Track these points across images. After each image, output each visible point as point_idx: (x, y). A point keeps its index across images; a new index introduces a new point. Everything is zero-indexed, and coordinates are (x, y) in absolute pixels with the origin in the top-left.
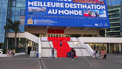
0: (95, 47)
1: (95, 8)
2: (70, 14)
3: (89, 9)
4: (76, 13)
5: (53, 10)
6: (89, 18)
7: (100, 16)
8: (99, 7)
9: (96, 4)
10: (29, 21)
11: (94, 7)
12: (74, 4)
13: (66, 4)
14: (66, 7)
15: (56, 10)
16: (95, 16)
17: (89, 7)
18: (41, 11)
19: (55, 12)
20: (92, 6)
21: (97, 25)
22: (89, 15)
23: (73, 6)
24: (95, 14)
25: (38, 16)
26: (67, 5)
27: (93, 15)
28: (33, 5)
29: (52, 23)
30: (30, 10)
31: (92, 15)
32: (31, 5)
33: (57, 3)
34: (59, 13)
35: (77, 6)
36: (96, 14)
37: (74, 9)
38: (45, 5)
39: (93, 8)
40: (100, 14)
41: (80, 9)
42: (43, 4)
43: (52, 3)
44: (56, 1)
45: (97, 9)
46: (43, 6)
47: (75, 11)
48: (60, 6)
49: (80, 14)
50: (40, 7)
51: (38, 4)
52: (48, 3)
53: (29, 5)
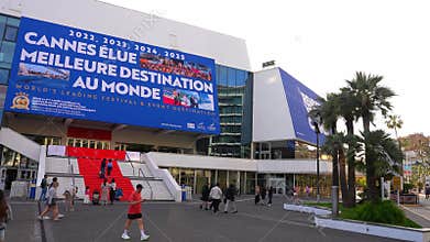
0: (183, 177)
1: (191, 88)
2: (131, 94)
3: (177, 87)
4: (146, 92)
5: (88, 79)
6: (175, 108)
8: (199, 86)
9: (194, 78)
10: (17, 99)
11: (188, 83)
12: (143, 73)
13: (122, 69)
14: (122, 75)
15: (96, 81)
16: (189, 104)
17: (177, 82)
18: (54, 79)
19: (92, 84)
20: (185, 80)
21: (191, 126)
22: (176, 102)
23: (140, 76)
24: (189, 101)
25: (45, 90)
26: (125, 73)
27: (185, 101)
28: (34, 60)
29: (82, 112)
30: (26, 73)
32: (28, 60)
33: (100, 64)
34: (104, 89)
35: (149, 76)
36: (192, 101)
37: (141, 84)
38: (67, 65)
39: (185, 87)
41: (156, 85)
42: (62, 61)
43: (87, 62)
44: (97, 58)
45: (194, 90)
46: (62, 65)
47: (143, 88)
48: (107, 71)
49: (154, 97)
50: (53, 67)
51: (48, 60)
52: (77, 60)
53: (23, 58)
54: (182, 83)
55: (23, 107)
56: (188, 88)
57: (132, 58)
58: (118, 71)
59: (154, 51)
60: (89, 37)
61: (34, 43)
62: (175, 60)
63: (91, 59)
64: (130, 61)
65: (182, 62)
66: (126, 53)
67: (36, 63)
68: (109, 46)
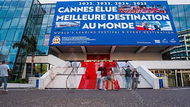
1: (154, 19)
2: (116, 28)
3: (145, 20)
4: (125, 26)
5: (90, 24)
6: (144, 32)
7: (162, 29)
8: (159, 17)
9: (155, 14)
11: (151, 17)
12: (121, 16)
13: (109, 15)
14: (109, 19)
15: (95, 24)
16: (154, 29)
17: (144, 17)
18: (72, 26)
19: (92, 26)
20: (149, 16)
21: (157, 41)
22: (145, 28)
23: (120, 18)
24: (153, 27)
25: (68, 33)
26: (111, 17)
27: (151, 27)
28: (62, 20)
30: (59, 26)
31: (149, 29)
32: (60, 20)
33: (96, 15)
34: (99, 28)
35: (126, 17)
37: (121, 21)
38: (79, 19)
39: (150, 19)
40: (162, 26)
41: (130, 21)
42: (76, 17)
43: (89, 15)
44: (94, 13)
45: (156, 20)
46: (76, 19)
47: (123, 24)
48: (100, 18)
49: (130, 28)
50: (72, 21)
51: (69, 18)
52: (83, 15)
53: (57, 20)
54: (147, 17)
55: (57, 43)
56: (152, 20)
57: (114, 9)
58: (107, 17)
59: (127, 3)
60: (89, 4)
61: (62, 12)
62: (140, 6)
63: (91, 14)
64: (113, 11)
65: (145, 6)
66: (110, 8)
67: (64, 21)
68: (100, 6)
